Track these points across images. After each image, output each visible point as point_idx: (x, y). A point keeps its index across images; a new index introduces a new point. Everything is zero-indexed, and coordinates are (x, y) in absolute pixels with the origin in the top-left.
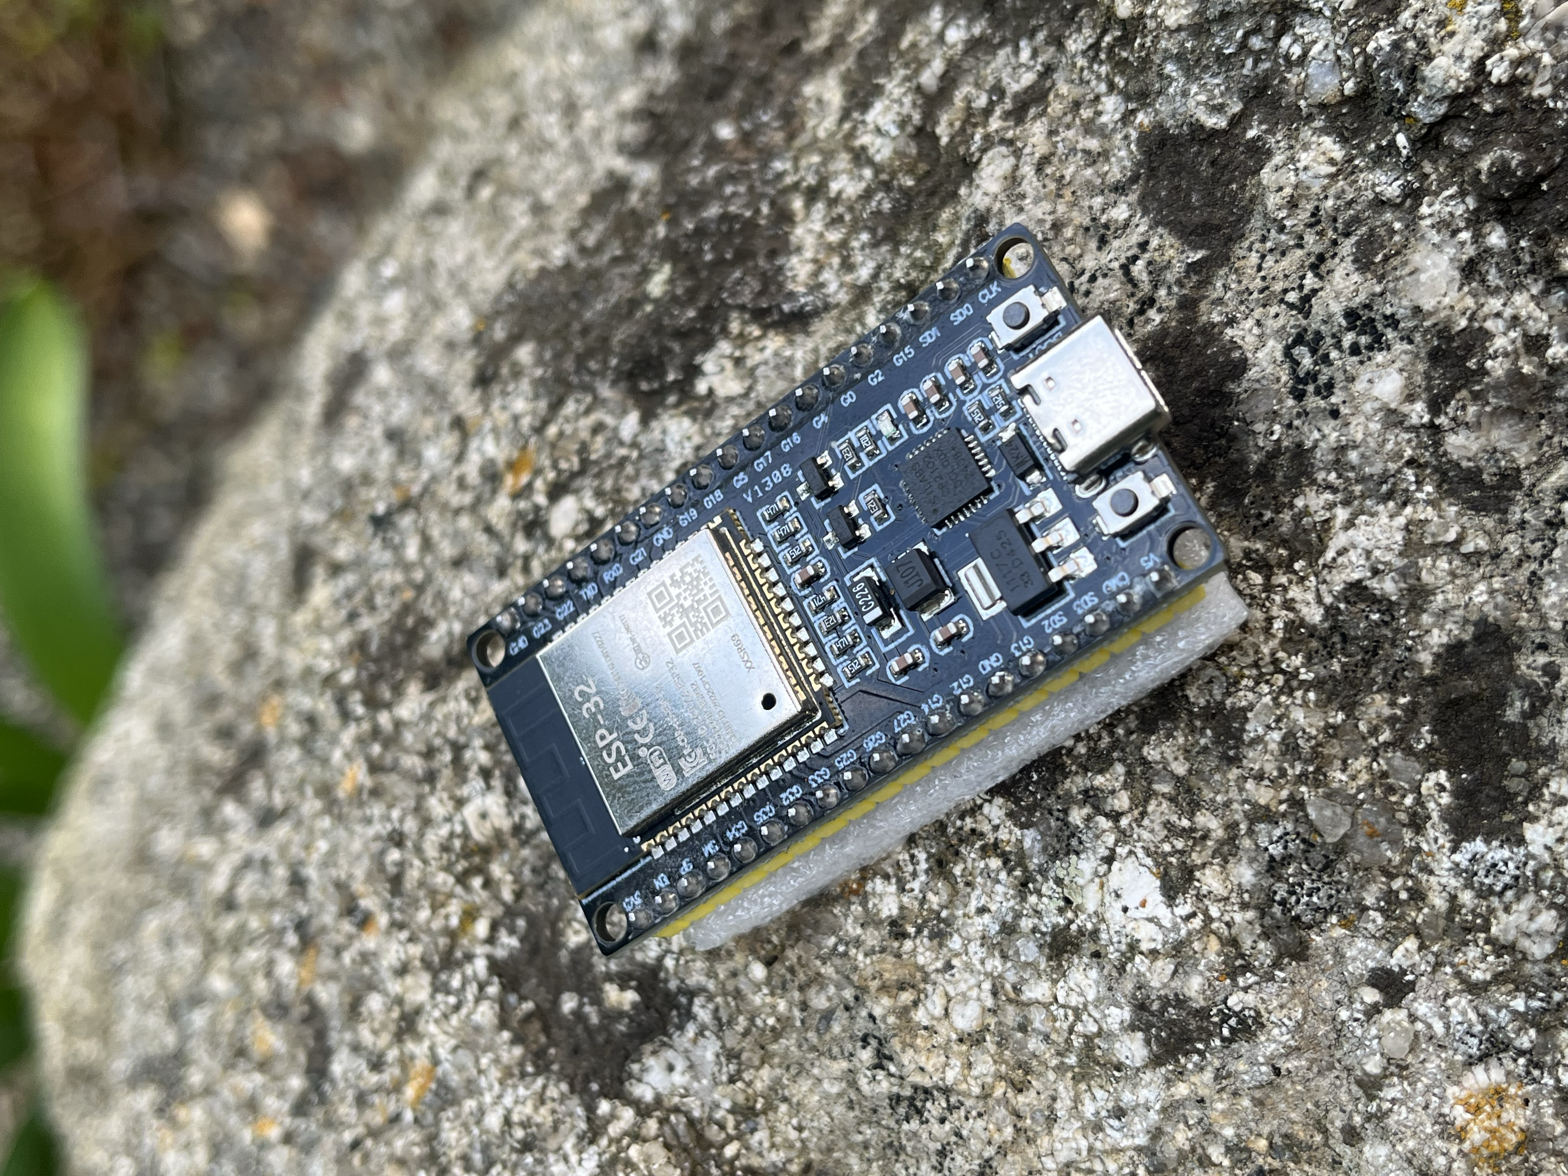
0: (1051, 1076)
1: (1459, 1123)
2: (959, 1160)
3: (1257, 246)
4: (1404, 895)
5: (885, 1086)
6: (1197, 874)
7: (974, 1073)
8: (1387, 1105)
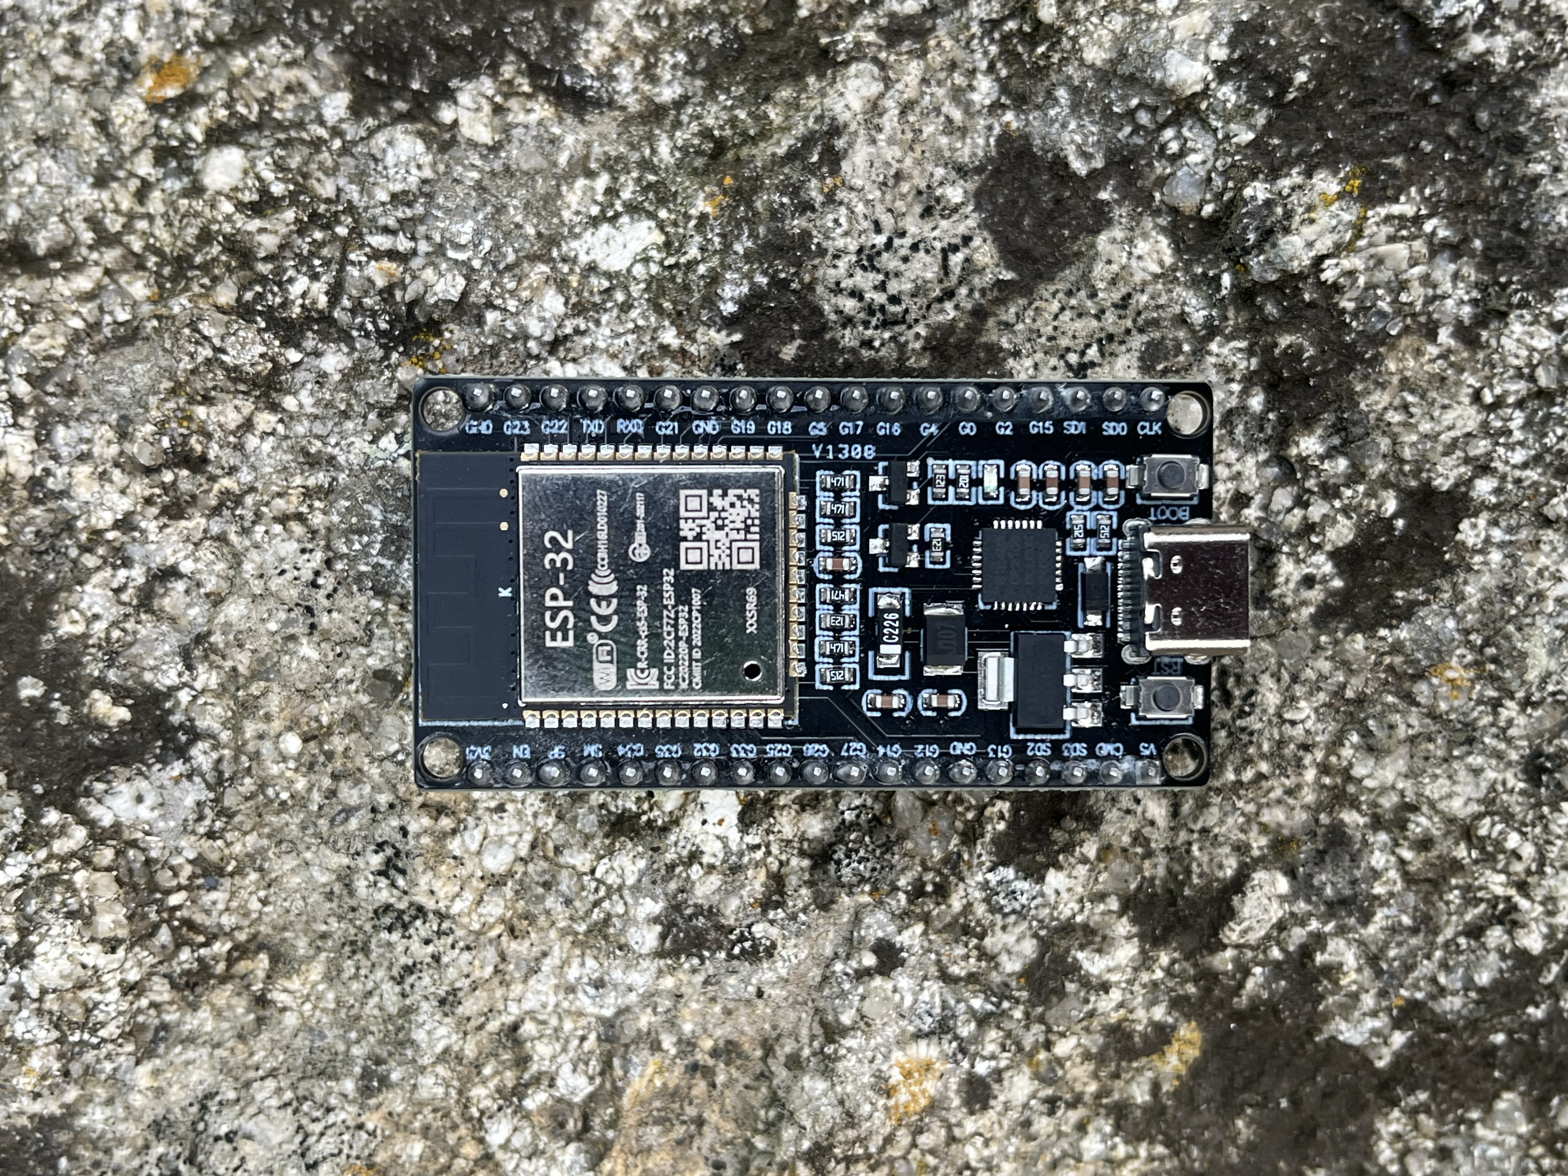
0: (553, 934)
1: (892, 1081)
2: (427, 981)
3: (1060, 295)
4: (929, 888)
5: (384, 895)
6: (776, 813)
7: (482, 910)
8: (843, 1052)
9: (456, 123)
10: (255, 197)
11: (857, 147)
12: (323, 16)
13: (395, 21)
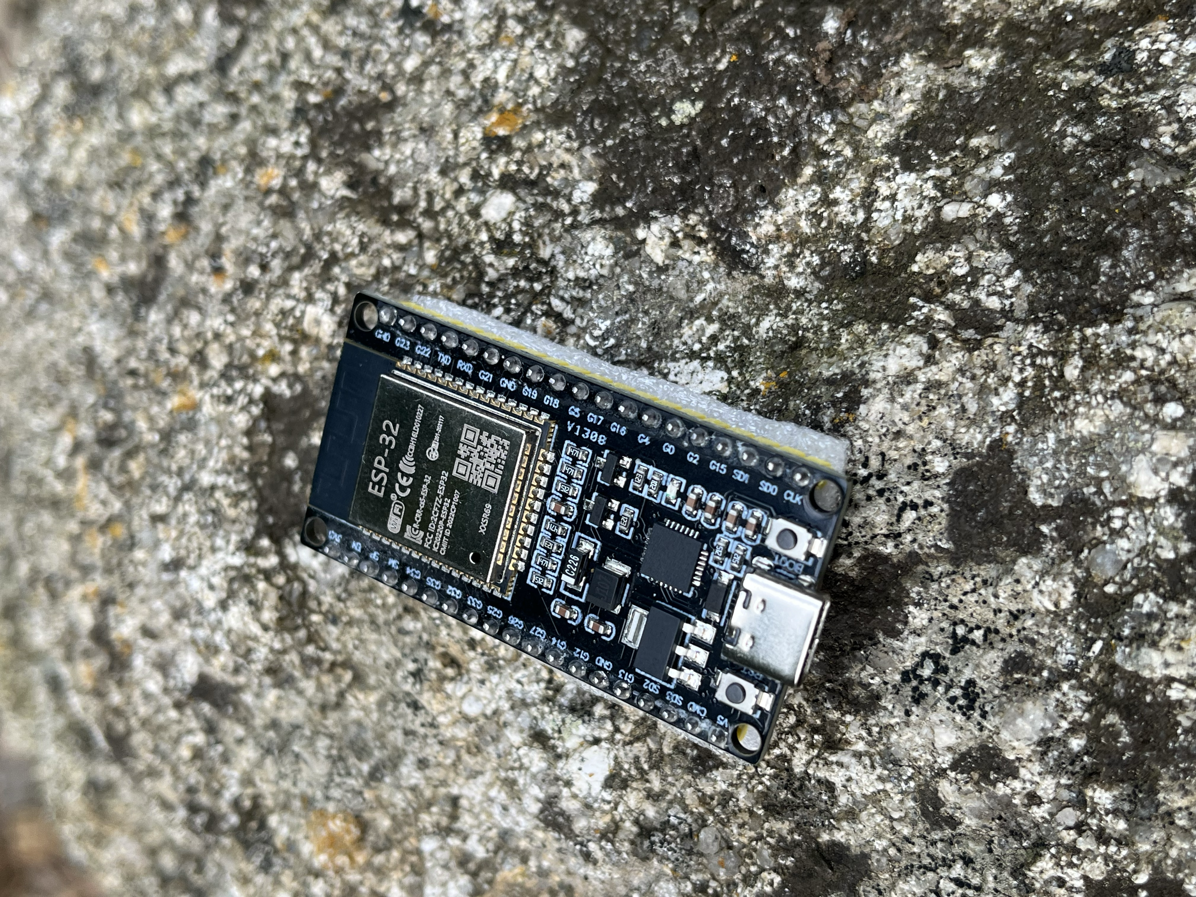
0: (488, 766)
2: (417, 744)
3: (977, 580)
5: (410, 687)
6: (629, 790)
7: (454, 728)
9: (644, 241)
10: (502, 237)
11: (877, 399)
12: (601, 124)
13: (639, 151)
